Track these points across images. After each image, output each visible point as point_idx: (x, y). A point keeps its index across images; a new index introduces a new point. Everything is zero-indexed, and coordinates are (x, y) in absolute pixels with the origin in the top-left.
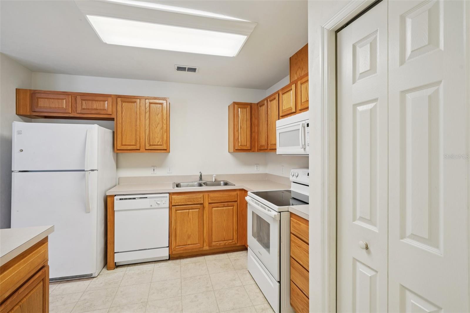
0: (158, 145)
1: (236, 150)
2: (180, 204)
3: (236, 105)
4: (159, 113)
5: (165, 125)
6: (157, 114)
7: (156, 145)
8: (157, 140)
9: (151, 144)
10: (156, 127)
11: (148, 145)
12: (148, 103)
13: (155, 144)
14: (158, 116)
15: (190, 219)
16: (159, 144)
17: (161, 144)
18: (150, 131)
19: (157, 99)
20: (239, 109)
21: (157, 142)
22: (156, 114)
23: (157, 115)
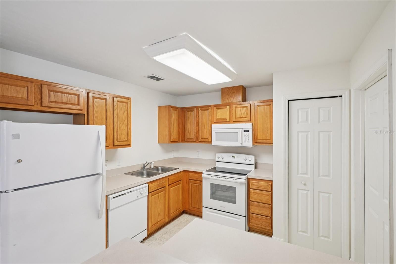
0: (124, 141)
1: (171, 142)
3: (171, 108)
4: (125, 112)
5: (129, 122)
6: (124, 112)
7: (123, 141)
8: (123, 136)
9: (119, 140)
10: (123, 125)
11: (117, 142)
12: (116, 101)
13: (122, 140)
14: (124, 114)
16: (125, 140)
17: (127, 140)
18: (117, 128)
19: (124, 98)
20: (173, 111)
21: (123, 139)
22: (123, 112)
23: (124, 113)
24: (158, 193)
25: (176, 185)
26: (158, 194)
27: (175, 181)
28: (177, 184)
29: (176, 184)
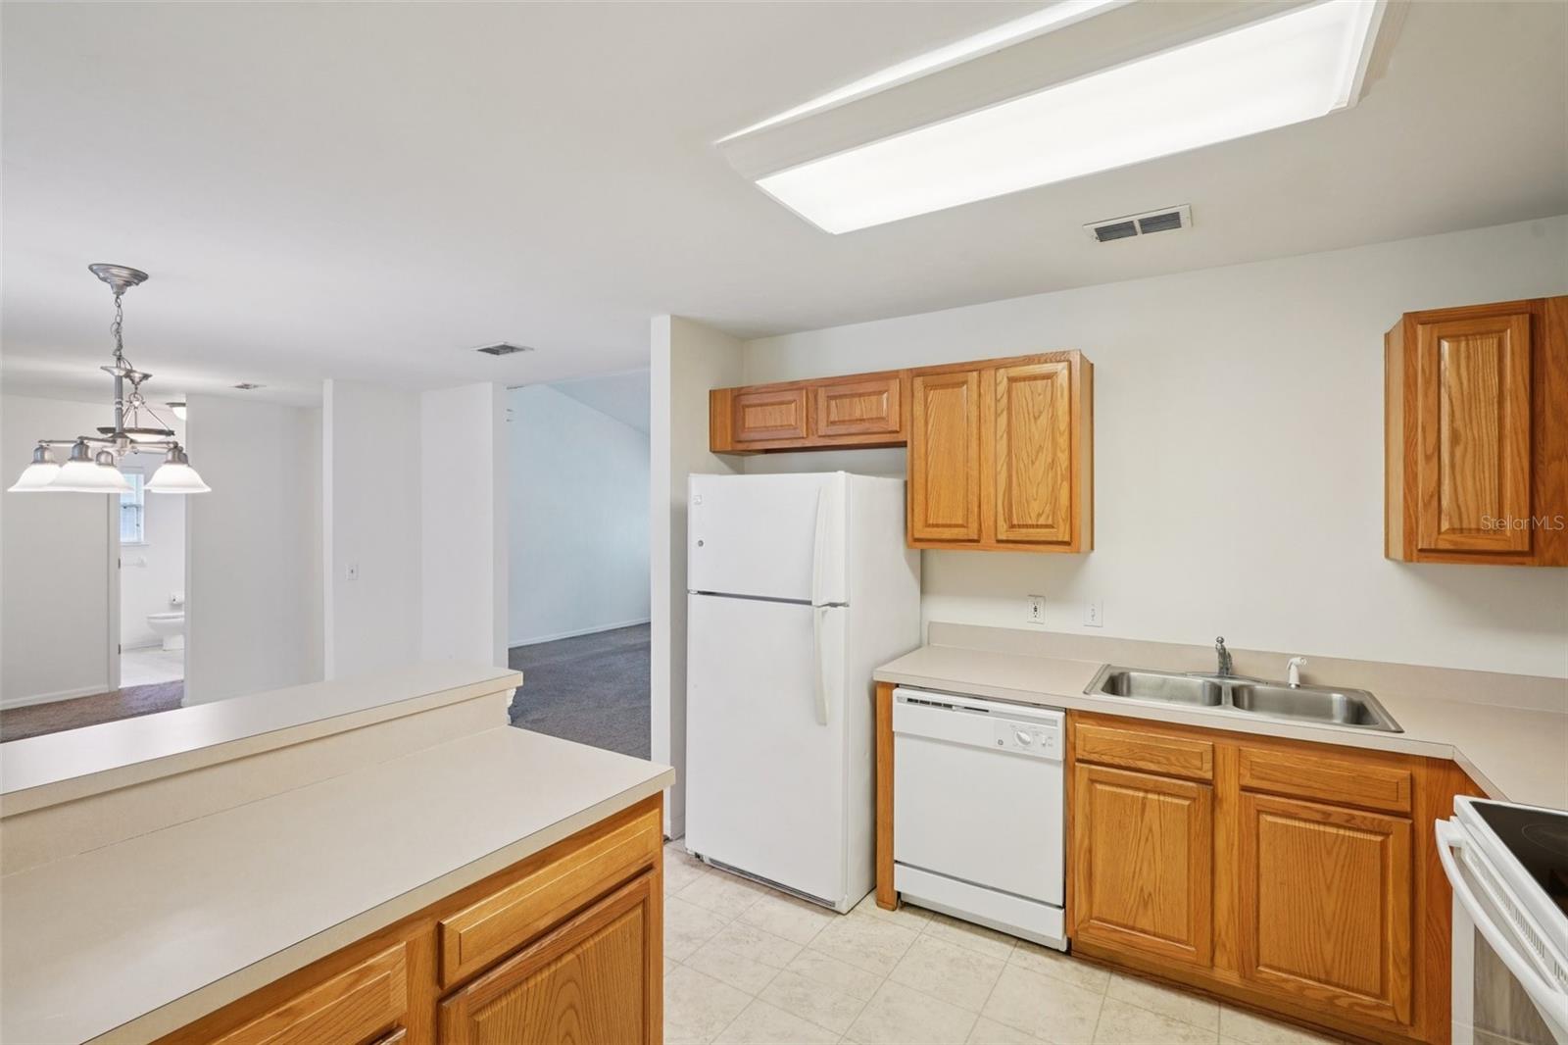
0: (1037, 526)
1: (1421, 550)
2: (1106, 759)
3: (1419, 326)
4: (1041, 413)
5: (1063, 452)
6: (1036, 415)
7: (1032, 526)
8: (1035, 507)
9: (1015, 522)
10: (1033, 463)
11: (1005, 527)
12: (1005, 379)
13: (1030, 523)
14: (1039, 422)
15: (1151, 830)
16: (1042, 521)
17: (1050, 522)
18: (1010, 477)
19: (1036, 361)
21: (1033, 515)
22: (1031, 415)
23: (1035, 419)
24: (1146, 791)
25: (1318, 817)
26: (1141, 794)
27: (1321, 795)
28: (1331, 820)
29: (1328, 815)
